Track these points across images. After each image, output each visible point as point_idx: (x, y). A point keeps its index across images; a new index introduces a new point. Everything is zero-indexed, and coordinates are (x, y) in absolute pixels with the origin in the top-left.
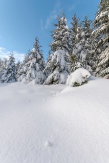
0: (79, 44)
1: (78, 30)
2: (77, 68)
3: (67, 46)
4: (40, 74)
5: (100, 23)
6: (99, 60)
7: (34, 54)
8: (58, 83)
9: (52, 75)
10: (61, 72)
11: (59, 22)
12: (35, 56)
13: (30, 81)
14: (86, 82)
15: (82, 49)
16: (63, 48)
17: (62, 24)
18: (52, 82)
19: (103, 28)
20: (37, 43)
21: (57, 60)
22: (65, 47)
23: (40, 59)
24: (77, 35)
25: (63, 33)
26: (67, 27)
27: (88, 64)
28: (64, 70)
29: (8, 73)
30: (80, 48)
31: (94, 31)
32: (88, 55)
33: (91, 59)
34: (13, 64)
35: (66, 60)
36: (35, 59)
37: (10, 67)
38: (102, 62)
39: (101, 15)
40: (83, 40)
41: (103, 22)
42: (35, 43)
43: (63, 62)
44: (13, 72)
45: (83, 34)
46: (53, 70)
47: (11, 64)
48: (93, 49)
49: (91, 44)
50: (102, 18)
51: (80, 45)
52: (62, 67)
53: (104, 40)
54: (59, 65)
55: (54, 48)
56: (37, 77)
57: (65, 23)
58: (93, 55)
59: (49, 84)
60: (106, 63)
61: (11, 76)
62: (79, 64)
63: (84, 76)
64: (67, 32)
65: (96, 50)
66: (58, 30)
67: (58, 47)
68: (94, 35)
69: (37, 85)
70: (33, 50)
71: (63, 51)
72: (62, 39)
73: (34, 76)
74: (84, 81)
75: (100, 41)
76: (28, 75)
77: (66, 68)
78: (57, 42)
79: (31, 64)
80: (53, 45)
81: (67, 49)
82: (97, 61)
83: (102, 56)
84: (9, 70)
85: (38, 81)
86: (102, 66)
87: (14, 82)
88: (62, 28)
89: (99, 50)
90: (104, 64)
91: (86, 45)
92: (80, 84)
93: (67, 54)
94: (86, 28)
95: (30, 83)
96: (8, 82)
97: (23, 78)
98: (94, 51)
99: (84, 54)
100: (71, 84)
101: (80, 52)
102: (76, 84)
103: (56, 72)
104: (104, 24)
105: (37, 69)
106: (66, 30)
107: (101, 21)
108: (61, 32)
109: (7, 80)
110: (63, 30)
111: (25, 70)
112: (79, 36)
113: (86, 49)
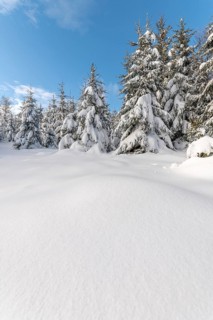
0: (171, 81)
1: (170, 54)
3: (155, 86)
4: (103, 135)
10: (148, 133)
11: (141, 40)
12: (92, 101)
13: (88, 147)
15: (178, 92)
16: (148, 90)
21: (145, 114)
22: (152, 89)
23: (102, 107)
24: (169, 64)
25: (149, 61)
27: (187, 119)
29: (25, 130)
30: (174, 89)
31: (203, 64)
32: (189, 103)
33: (193, 110)
34: (34, 113)
35: (154, 113)
36: (93, 108)
37: (30, 118)
40: (181, 75)
42: (91, 75)
44: (36, 129)
45: (180, 61)
47: (30, 113)
48: (197, 92)
49: (193, 82)
51: (175, 83)
55: (133, 90)
56: (99, 141)
57: (152, 42)
59: (128, 152)
61: (34, 136)
64: (156, 62)
65: (203, 97)
66: (139, 55)
67: (139, 89)
68: (203, 70)
71: (148, 96)
72: (147, 73)
78: (137, 78)
79: (88, 117)
80: (131, 84)
82: (202, 115)
84: (27, 123)
88: (147, 53)
91: (185, 84)
92: (208, 154)
93: (156, 102)
94: (182, 46)
96: (28, 147)
98: (199, 96)
99: (181, 100)
101: (173, 98)
105: (97, 126)
106: (154, 58)
108: (145, 61)
109: (27, 144)
110: (149, 56)
111: (69, 127)
112: (173, 67)
113: (185, 91)
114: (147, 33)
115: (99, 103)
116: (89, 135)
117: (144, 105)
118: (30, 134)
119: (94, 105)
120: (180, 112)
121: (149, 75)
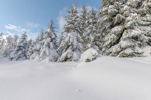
0: (88, 28)
1: (87, 18)
2: (88, 48)
3: (78, 29)
4: (54, 52)
5: (103, 15)
6: (104, 42)
7: (49, 33)
8: (71, 61)
9: (66, 53)
10: (73, 50)
11: (72, 11)
12: (49, 35)
13: (43, 58)
14: (95, 59)
15: (91, 33)
16: (75, 31)
17: (75, 12)
18: (66, 59)
19: (105, 19)
20: (52, 24)
21: (71, 41)
22: (77, 30)
23: (55, 38)
25: (75, 19)
26: (78, 15)
27: (96, 44)
28: (76, 49)
29: (18, 50)
30: (89, 31)
31: (99, 20)
32: (96, 37)
33: (98, 40)
34: (25, 42)
35: (78, 41)
36: (50, 38)
37: (22, 44)
38: (106, 44)
39: (103, 10)
40: (91, 26)
41: (105, 15)
42: (50, 24)
43: (75, 42)
44: (24, 50)
45: (91, 20)
46: (67, 49)
47: (22, 42)
48: (99, 33)
49: (97, 28)
50: (104, 12)
51: (89, 29)
52: (75, 47)
53: (107, 27)
54: (72, 45)
55: (68, 30)
56: (50, 55)
57: (77, 11)
58: (99, 38)
59: (63, 61)
60: (109, 44)
61: (22, 53)
62: (89, 45)
63: (94, 54)
64: (78, 19)
65: (101, 34)
66: (71, 16)
67: (71, 30)
68: (99, 22)
69: (51, 63)
70: (49, 30)
71: (75, 33)
72: (74, 23)
73: (48, 53)
74: (93, 58)
75: (104, 27)
76: (42, 53)
77: (78, 47)
78: (70, 25)
79: (46, 43)
80: (67, 28)
81: (79, 32)
82: (102, 43)
83: (106, 39)
84: (20, 47)
85: (52, 58)
86: (106, 46)
87: (24, 60)
88: (75, 15)
89: (104, 34)
90: (108, 45)
91: (94, 29)
92: (91, 60)
93: (79, 36)
94: (93, 16)
95: (44, 60)
97: (36, 56)
98: (100, 34)
99: (92, 36)
100: (84, 60)
101: (89, 35)
102: (88, 60)
103: (69, 50)
104: (106, 16)
105: (51, 47)
106: (78, 17)
107: (103, 13)
108: (74, 19)
109: (17, 58)
110: (76, 16)
111: (38, 48)
112: (88, 22)
113: (94, 32)
114: (75, 8)
115: (53, 36)
116: (44, 52)
117: (72, 36)
118: (20, 52)
119: (51, 37)
120: (91, 41)
121: (75, 24)
